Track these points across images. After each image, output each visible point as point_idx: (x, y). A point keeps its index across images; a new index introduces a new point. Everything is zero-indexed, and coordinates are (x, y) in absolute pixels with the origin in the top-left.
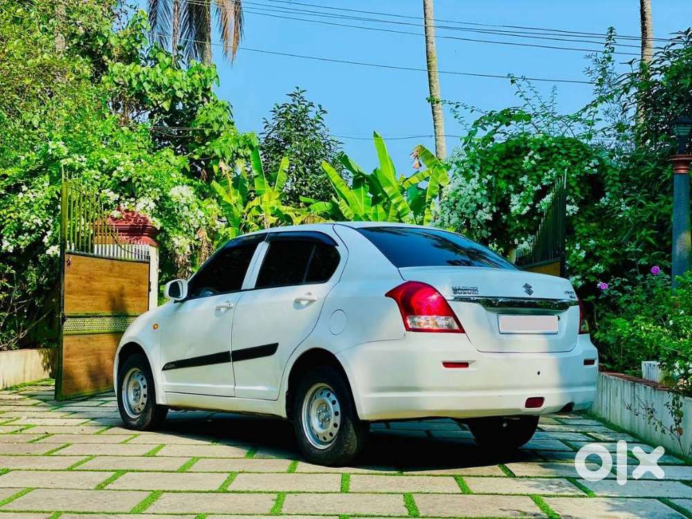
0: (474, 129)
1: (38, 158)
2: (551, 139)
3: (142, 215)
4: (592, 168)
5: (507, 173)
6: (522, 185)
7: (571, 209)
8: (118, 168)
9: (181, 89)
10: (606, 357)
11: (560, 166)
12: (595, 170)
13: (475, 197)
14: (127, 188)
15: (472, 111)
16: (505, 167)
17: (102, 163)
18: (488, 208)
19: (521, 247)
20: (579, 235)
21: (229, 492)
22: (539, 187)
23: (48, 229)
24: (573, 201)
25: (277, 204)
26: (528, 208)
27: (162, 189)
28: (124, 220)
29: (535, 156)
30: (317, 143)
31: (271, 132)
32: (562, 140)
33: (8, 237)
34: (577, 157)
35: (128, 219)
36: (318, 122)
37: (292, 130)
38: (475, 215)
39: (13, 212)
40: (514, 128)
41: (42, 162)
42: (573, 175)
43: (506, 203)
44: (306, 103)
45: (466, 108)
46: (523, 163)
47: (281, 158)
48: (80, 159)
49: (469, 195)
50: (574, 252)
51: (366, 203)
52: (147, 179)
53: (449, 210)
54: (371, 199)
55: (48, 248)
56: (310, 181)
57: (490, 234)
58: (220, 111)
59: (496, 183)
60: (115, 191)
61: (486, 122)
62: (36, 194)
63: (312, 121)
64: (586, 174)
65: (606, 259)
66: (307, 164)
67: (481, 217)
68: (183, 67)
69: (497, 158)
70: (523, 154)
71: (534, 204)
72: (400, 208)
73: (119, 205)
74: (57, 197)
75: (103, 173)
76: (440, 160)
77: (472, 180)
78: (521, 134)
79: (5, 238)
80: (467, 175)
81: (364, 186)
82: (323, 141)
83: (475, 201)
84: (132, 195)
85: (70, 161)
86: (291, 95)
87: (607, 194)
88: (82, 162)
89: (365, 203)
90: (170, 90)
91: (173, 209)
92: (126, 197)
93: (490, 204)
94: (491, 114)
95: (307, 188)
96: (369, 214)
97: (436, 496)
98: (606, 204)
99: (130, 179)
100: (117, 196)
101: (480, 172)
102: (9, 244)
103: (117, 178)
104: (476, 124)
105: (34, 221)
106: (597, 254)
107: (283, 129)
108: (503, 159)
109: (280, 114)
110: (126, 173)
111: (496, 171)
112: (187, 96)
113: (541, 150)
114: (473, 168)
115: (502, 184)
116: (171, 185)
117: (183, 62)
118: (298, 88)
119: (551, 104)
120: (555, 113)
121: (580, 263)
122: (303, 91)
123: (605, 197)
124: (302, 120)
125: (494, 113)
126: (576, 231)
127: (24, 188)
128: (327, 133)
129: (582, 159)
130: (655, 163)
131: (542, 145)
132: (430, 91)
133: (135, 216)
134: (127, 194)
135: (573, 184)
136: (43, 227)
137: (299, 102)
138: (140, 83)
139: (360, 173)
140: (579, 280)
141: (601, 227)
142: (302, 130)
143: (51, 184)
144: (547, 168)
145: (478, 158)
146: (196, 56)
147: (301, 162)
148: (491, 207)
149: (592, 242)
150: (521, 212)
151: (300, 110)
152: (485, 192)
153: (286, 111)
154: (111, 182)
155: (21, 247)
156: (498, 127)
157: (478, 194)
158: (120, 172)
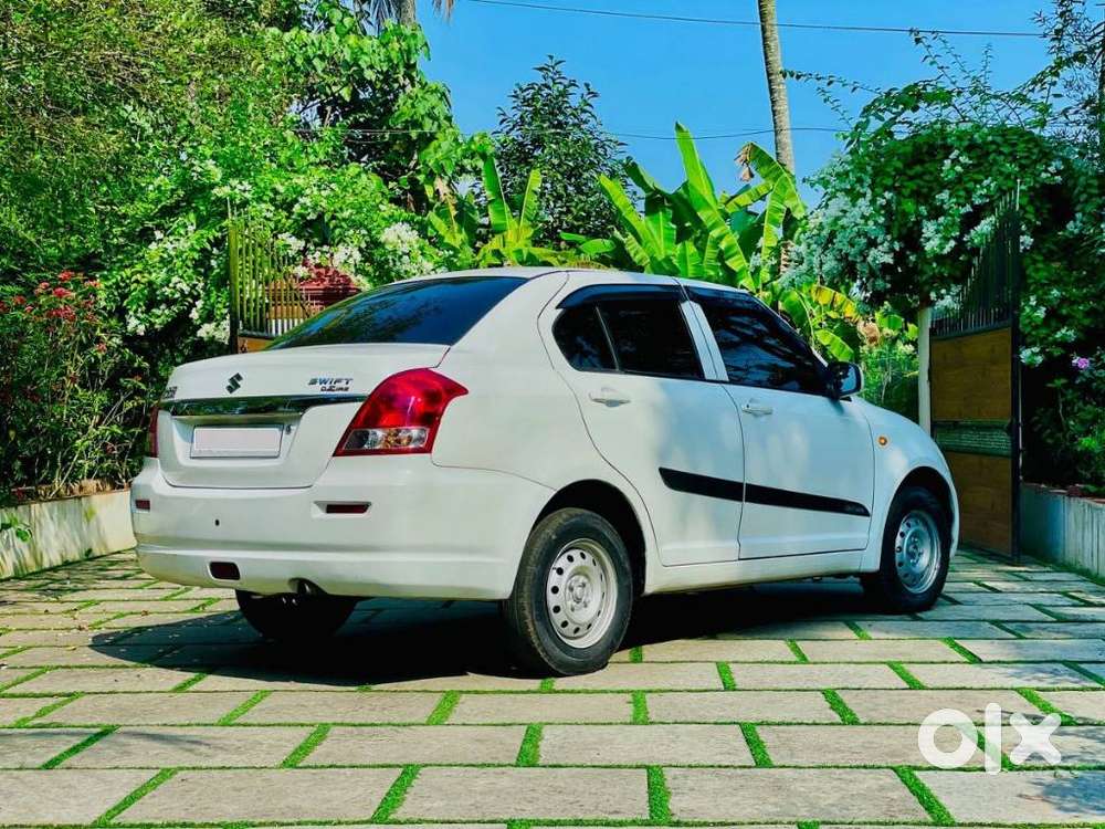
0: (864, 120)
1: (173, 187)
2: (985, 130)
3: (342, 271)
4: (1053, 175)
5: (915, 187)
6: (941, 206)
8: (301, 200)
9: (371, 67)
10: (1089, 476)
11: (1001, 173)
12: (1058, 178)
13: (866, 229)
14: (317, 230)
15: (855, 89)
16: (911, 178)
17: (276, 192)
18: (886, 244)
19: (941, 304)
20: (1035, 283)
21: (558, 692)
22: (968, 208)
23: (197, 298)
24: (1024, 228)
25: (526, 246)
26: (952, 243)
27: (369, 231)
28: (314, 280)
29: (961, 159)
30: (584, 145)
31: (511, 130)
32: (1002, 131)
33: (136, 312)
34: (1027, 158)
35: (320, 278)
36: (585, 111)
37: (545, 125)
38: (865, 258)
39: (141, 272)
40: (925, 115)
41: (182, 193)
42: (1023, 187)
43: (915, 235)
44: (565, 82)
45: (845, 85)
46: (942, 171)
47: (528, 171)
48: (242, 188)
49: (857, 225)
50: (1028, 310)
51: (667, 239)
52: (346, 214)
53: (820, 250)
54: (675, 233)
55: (199, 327)
56: (575, 207)
57: (889, 286)
58: (433, 99)
59: (899, 204)
60: (299, 237)
61: (882, 107)
62: (176, 244)
63: (576, 109)
64: (1044, 186)
65: (1079, 320)
66: (569, 179)
67: (875, 259)
68: (371, 30)
69: (900, 165)
70: (939, 157)
71: (962, 236)
72: (723, 246)
73: (305, 256)
74: (209, 247)
75: (277, 207)
76: (782, 165)
77: (861, 201)
78: (936, 123)
79: (131, 313)
80: (854, 196)
81: (664, 212)
82: (593, 142)
83: (865, 234)
84: (324, 242)
85: (227, 189)
86: (541, 69)
87: (1079, 215)
88: (245, 191)
89: (665, 239)
90: (355, 68)
91: (387, 261)
92: (316, 245)
93: (889, 237)
94: (888, 94)
95: (570, 217)
96: (674, 256)
97: (872, 693)
98: (1076, 231)
99: (321, 216)
100: (302, 244)
101: (872, 187)
102: (138, 322)
103: (301, 215)
104: (867, 110)
105: (178, 286)
106: (1064, 312)
107: (530, 124)
108: (909, 165)
109: (525, 100)
110: (314, 209)
111: (897, 185)
112: (381, 77)
113: (970, 148)
114: (860, 181)
115: (909, 206)
116: (383, 224)
117: (370, 23)
118: (551, 57)
119: (983, 73)
120: (989, 88)
121: (1036, 327)
122: (560, 62)
123: (1075, 221)
124: (560, 109)
125: (894, 92)
126: (1030, 277)
127: (159, 235)
128: (599, 128)
129: (1035, 162)
131: (972, 139)
132: (765, 55)
133: (330, 273)
134: (316, 240)
135: (1023, 201)
136: (190, 294)
137: (554, 80)
138: (308, 61)
139: (658, 191)
140: (1037, 354)
141: (1070, 268)
142: (560, 125)
143: (198, 227)
144: (982, 177)
145: (869, 164)
146: (390, 11)
147: (560, 177)
148: (892, 242)
149: (1055, 292)
150: (942, 249)
151: (556, 93)
152: (881, 220)
153: (534, 94)
154: (290, 221)
155: (157, 326)
156: (899, 114)
157: (871, 223)
158: (304, 206)
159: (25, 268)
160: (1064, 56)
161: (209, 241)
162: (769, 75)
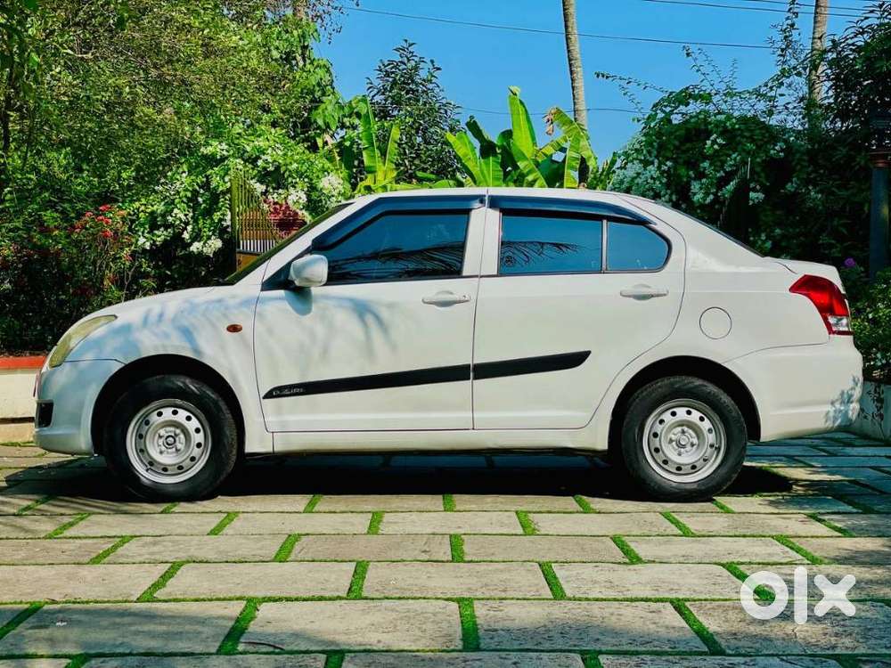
0: (654, 112)
2: (734, 120)
3: (293, 208)
4: (778, 152)
5: (686, 158)
6: (704, 172)
7: (756, 196)
8: (264, 157)
11: (744, 150)
12: (782, 154)
15: (646, 87)
16: (684, 152)
18: (667, 196)
20: (765, 224)
22: (722, 173)
23: (187, 224)
24: (758, 187)
26: (711, 197)
27: (311, 180)
28: (272, 213)
29: (718, 140)
31: (376, 95)
32: (743, 120)
33: (143, 233)
34: (761, 139)
35: (276, 212)
36: (431, 82)
39: (146, 205)
40: (693, 108)
42: (758, 160)
43: (686, 190)
44: (416, 59)
45: (639, 85)
46: (705, 148)
48: (221, 147)
50: (760, 242)
51: (496, 179)
52: (295, 167)
54: (501, 174)
55: (190, 244)
59: (675, 169)
60: (262, 183)
61: (665, 104)
63: (424, 80)
64: (772, 158)
69: (677, 143)
70: (703, 138)
71: (717, 192)
73: (266, 196)
74: (197, 188)
75: (245, 161)
76: (580, 126)
77: (651, 167)
78: (700, 113)
79: (139, 233)
80: (646, 163)
82: (437, 105)
84: (280, 187)
86: (398, 50)
87: (795, 179)
89: (493, 179)
91: (321, 201)
92: (274, 189)
94: (669, 95)
98: (793, 190)
99: (278, 169)
100: (263, 188)
101: (658, 157)
102: (145, 240)
103: (263, 168)
104: (655, 106)
105: (178, 216)
108: (682, 143)
109: (386, 73)
110: (273, 163)
111: (675, 156)
113: (725, 132)
114: (650, 153)
115: (683, 171)
116: (320, 175)
118: (406, 41)
122: (412, 44)
123: (792, 183)
124: (412, 80)
125: (673, 94)
126: (761, 220)
128: (442, 94)
129: (766, 143)
130: (847, 149)
131: (725, 127)
132: (567, 44)
133: (283, 208)
134: (274, 185)
135: (758, 169)
137: (408, 58)
139: (490, 143)
141: (788, 214)
142: (412, 92)
143: (189, 174)
144: (731, 152)
145: (655, 141)
148: (671, 195)
149: (778, 231)
150: (705, 200)
151: (410, 68)
152: (665, 180)
153: (394, 69)
154: (256, 172)
155: (158, 243)
156: (676, 108)
157: (658, 182)
158: (266, 161)
159: (62, 200)
160: (786, 67)
161: (197, 184)
162: (570, 60)
